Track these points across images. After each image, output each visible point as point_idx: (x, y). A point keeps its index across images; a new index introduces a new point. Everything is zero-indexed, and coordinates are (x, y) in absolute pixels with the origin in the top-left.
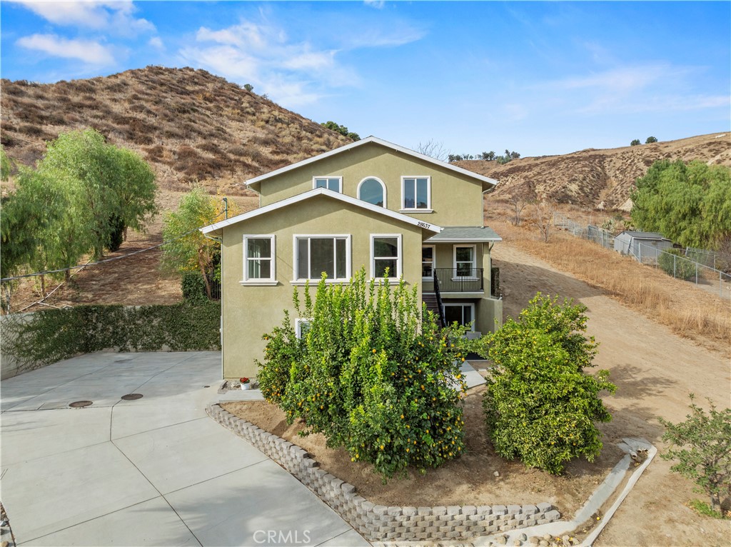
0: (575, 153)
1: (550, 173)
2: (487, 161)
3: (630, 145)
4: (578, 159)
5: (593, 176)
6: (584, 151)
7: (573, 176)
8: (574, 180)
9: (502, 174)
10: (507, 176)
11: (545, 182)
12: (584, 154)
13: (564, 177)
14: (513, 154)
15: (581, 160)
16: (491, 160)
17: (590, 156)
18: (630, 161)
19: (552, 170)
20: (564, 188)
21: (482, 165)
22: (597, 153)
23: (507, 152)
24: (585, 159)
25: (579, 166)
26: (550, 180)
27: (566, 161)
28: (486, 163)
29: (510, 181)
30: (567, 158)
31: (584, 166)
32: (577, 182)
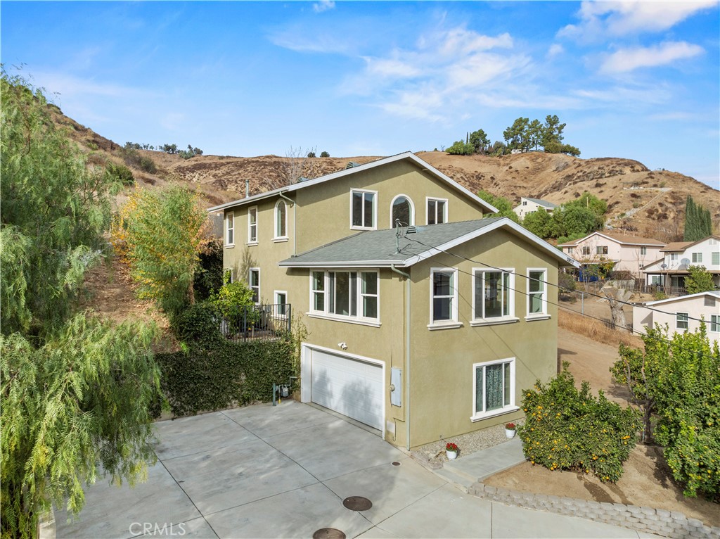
0: (259, 157)
1: (239, 174)
2: (169, 153)
3: (306, 156)
4: (264, 164)
5: (280, 181)
6: (267, 157)
7: (262, 179)
8: (265, 183)
9: (188, 169)
10: (193, 172)
11: (236, 182)
12: (268, 159)
13: (254, 180)
14: (196, 149)
15: (267, 165)
16: (173, 153)
17: (275, 162)
18: (309, 171)
19: (240, 172)
20: (256, 190)
21: (164, 157)
22: (280, 160)
23: (190, 147)
24: (271, 164)
25: (267, 170)
26: (241, 181)
27: (253, 164)
28: (168, 156)
29: (197, 177)
30: (253, 162)
31: (271, 171)
32: (267, 186)
